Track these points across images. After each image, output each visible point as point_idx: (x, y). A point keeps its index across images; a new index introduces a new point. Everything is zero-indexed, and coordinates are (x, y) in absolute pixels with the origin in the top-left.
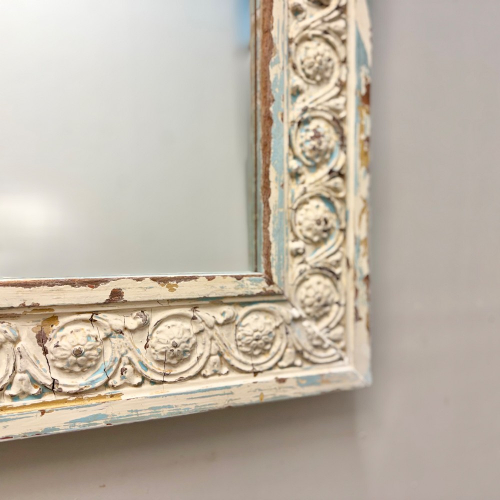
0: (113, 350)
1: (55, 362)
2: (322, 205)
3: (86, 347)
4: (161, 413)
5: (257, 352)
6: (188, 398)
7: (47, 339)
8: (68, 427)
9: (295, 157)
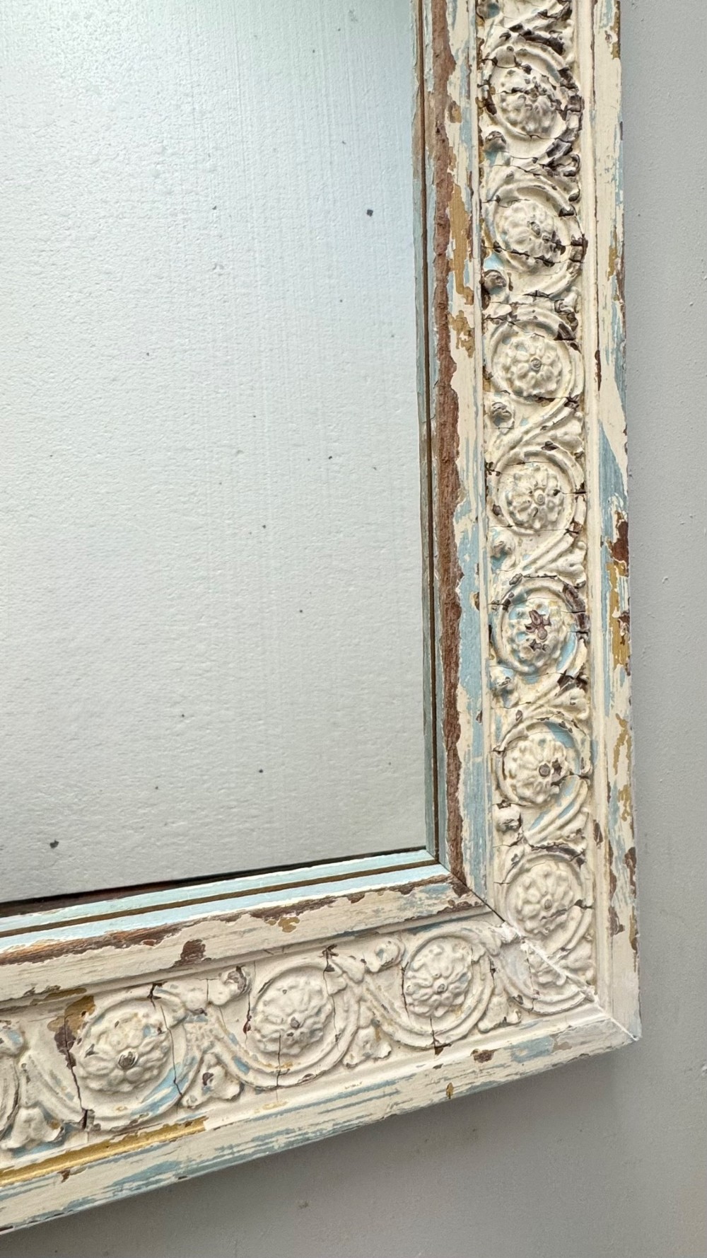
0: (188, 1046)
1: (88, 1081)
2: (549, 736)
3: (141, 1049)
4: (274, 1144)
5: (440, 1012)
6: (322, 1110)
7: (75, 1039)
8: (110, 1194)
9: (501, 662)
